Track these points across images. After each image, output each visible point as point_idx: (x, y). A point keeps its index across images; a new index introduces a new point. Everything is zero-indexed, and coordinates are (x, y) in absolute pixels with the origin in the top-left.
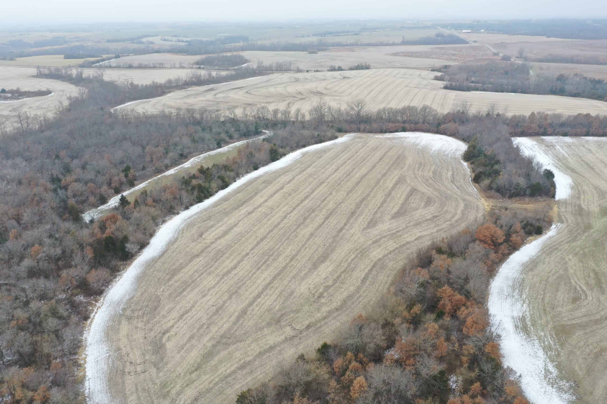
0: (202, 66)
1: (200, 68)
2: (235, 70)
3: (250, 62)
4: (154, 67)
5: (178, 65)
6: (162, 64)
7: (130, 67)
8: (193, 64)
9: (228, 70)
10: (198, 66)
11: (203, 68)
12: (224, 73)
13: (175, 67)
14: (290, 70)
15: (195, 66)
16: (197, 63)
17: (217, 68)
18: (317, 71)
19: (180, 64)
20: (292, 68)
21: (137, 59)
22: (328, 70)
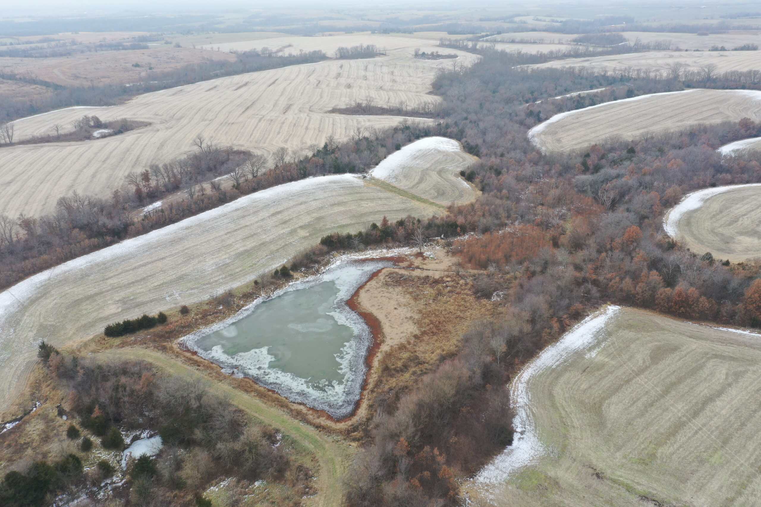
0: (579, 43)
1: (577, 44)
2: (612, 47)
3: (628, 40)
4: (535, 43)
5: (557, 42)
6: (543, 40)
7: (513, 42)
8: (571, 41)
9: (604, 47)
10: (575, 43)
11: (581, 45)
12: (600, 49)
13: (553, 43)
14: (669, 49)
15: (572, 43)
16: (575, 41)
17: (594, 45)
18: (697, 50)
19: (560, 40)
20: (670, 48)
21: (518, 36)
22: (709, 50)
